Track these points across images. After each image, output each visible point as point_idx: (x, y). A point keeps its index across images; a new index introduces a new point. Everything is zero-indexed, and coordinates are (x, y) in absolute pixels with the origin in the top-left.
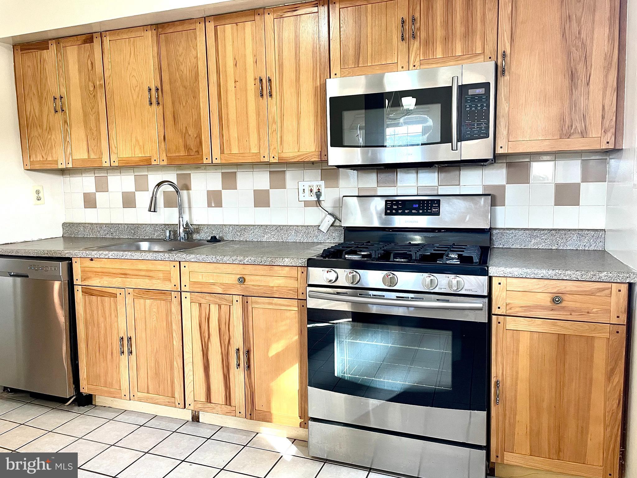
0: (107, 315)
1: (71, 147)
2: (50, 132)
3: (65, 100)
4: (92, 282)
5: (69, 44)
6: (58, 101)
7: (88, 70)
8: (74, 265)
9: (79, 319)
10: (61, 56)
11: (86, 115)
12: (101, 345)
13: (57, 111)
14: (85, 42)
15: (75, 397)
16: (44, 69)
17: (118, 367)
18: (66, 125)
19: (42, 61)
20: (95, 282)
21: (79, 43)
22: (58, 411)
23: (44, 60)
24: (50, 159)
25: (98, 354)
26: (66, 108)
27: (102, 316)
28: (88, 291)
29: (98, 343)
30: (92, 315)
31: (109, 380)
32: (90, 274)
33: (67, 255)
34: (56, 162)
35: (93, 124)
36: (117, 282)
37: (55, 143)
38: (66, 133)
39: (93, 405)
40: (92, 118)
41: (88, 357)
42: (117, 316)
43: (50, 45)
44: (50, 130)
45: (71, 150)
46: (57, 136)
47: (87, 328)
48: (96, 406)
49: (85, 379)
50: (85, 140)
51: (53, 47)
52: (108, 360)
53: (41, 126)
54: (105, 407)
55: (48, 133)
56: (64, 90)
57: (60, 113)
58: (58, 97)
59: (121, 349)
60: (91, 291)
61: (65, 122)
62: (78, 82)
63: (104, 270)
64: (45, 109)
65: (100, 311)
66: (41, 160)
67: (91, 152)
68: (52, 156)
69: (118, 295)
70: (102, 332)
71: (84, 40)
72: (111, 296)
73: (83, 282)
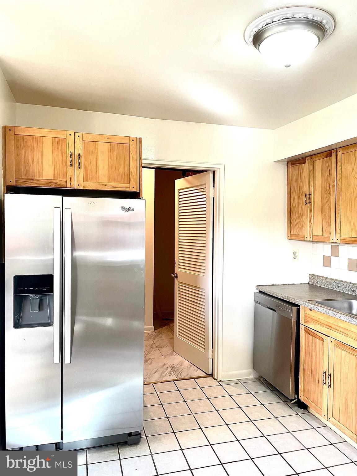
0: (317, 352)
1: (313, 227)
2: (302, 217)
3: (312, 196)
4: (310, 325)
5: (317, 159)
6: (308, 196)
7: (327, 175)
8: (301, 310)
9: (301, 348)
10: (312, 167)
11: (323, 206)
12: (313, 372)
13: (307, 203)
14: (327, 156)
15: (297, 400)
16: (302, 176)
17: (322, 391)
18: (311, 212)
19: (302, 171)
20: (311, 326)
21: (323, 157)
22: (285, 405)
23: (303, 170)
24: (301, 234)
25: (310, 377)
26: (312, 201)
27: (315, 352)
28: (307, 331)
29: (311, 369)
30: (309, 349)
31: (316, 399)
32: (309, 319)
33: (297, 303)
34: (304, 236)
35: (327, 212)
36: (325, 330)
37: (304, 224)
38: (311, 217)
39: (307, 410)
40: (327, 208)
41: (305, 376)
42: (323, 355)
43: (306, 160)
44: (302, 215)
45: (313, 229)
46: (305, 220)
47: (305, 356)
48: (309, 412)
49: (302, 391)
50: (321, 222)
51: (308, 161)
52: (316, 384)
53: (298, 212)
54: (314, 416)
55: (301, 217)
56: (312, 189)
57: (308, 205)
58: (308, 194)
59: (323, 381)
60: (309, 331)
61: (311, 210)
62: (320, 183)
63: (318, 320)
64: (301, 202)
65: (313, 347)
66: (296, 234)
67: (324, 232)
68: (302, 232)
69: (325, 340)
70: (314, 362)
71: (326, 155)
72: (320, 339)
73: (305, 324)
